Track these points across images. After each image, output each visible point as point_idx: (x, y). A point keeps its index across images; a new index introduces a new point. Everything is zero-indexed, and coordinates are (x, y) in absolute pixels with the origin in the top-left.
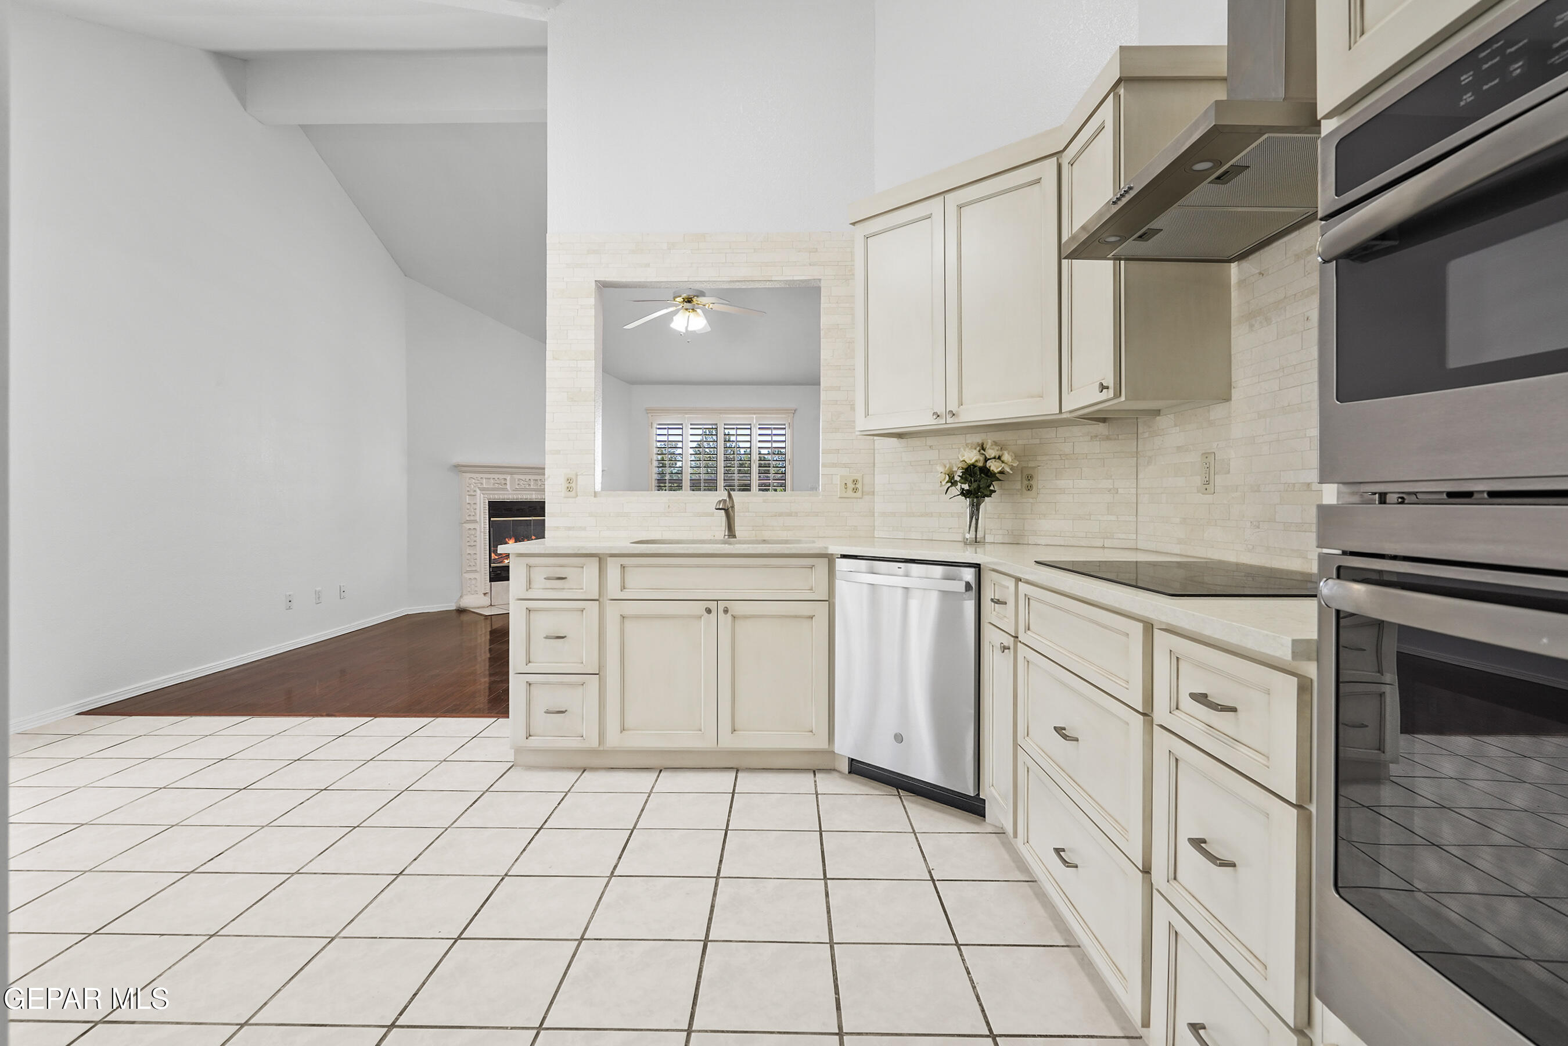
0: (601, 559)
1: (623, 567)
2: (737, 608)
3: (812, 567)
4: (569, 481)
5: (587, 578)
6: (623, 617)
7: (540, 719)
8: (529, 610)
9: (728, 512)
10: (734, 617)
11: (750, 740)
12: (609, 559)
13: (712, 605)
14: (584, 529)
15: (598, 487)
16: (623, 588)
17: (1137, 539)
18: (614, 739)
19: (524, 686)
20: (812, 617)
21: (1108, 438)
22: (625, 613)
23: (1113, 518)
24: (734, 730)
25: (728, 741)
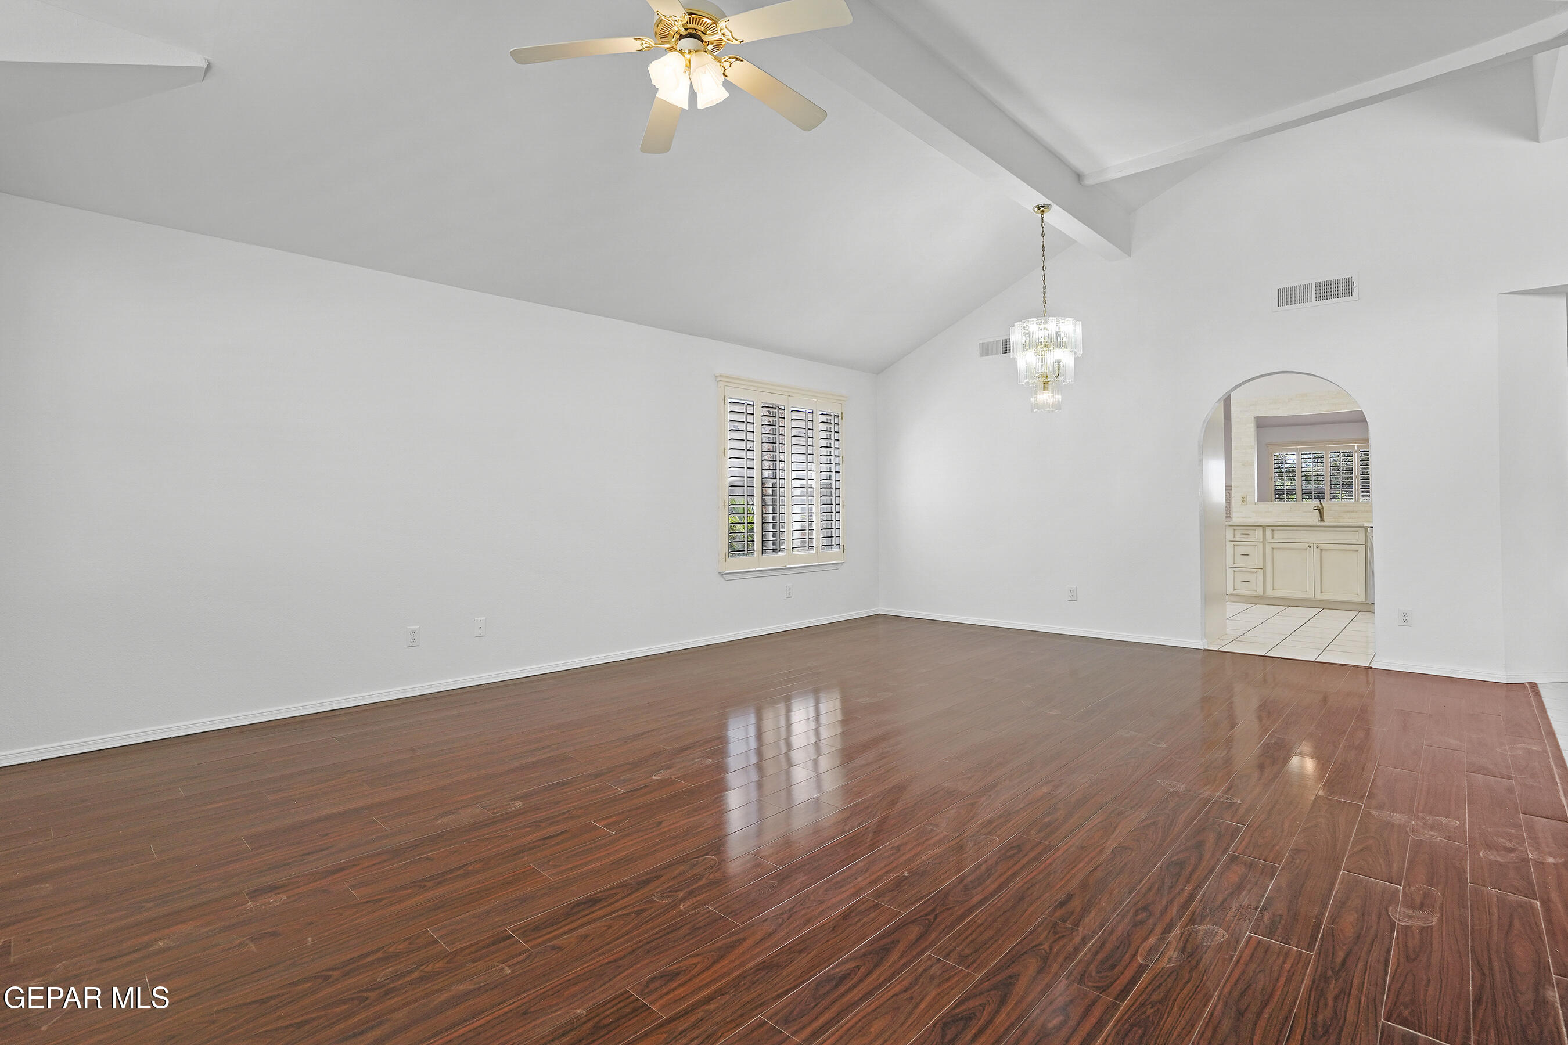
0: (1264, 527)
1: (1273, 530)
2: (1323, 546)
3: (1357, 531)
4: (1243, 498)
5: (1258, 534)
6: (1273, 549)
7: (1239, 584)
8: (1234, 545)
9: (1320, 511)
10: (1321, 550)
11: (1327, 596)
12: (1267, 527)
13: (1312, 545)
14: (1250, 518)
15: (1256, 501)
16: (1273, 538)
18: (1269, 592)
19: (1233, 572)
20: (1357, 551)
22: (1274, 547)
24: (1321, 592)
25: (1318, 596)
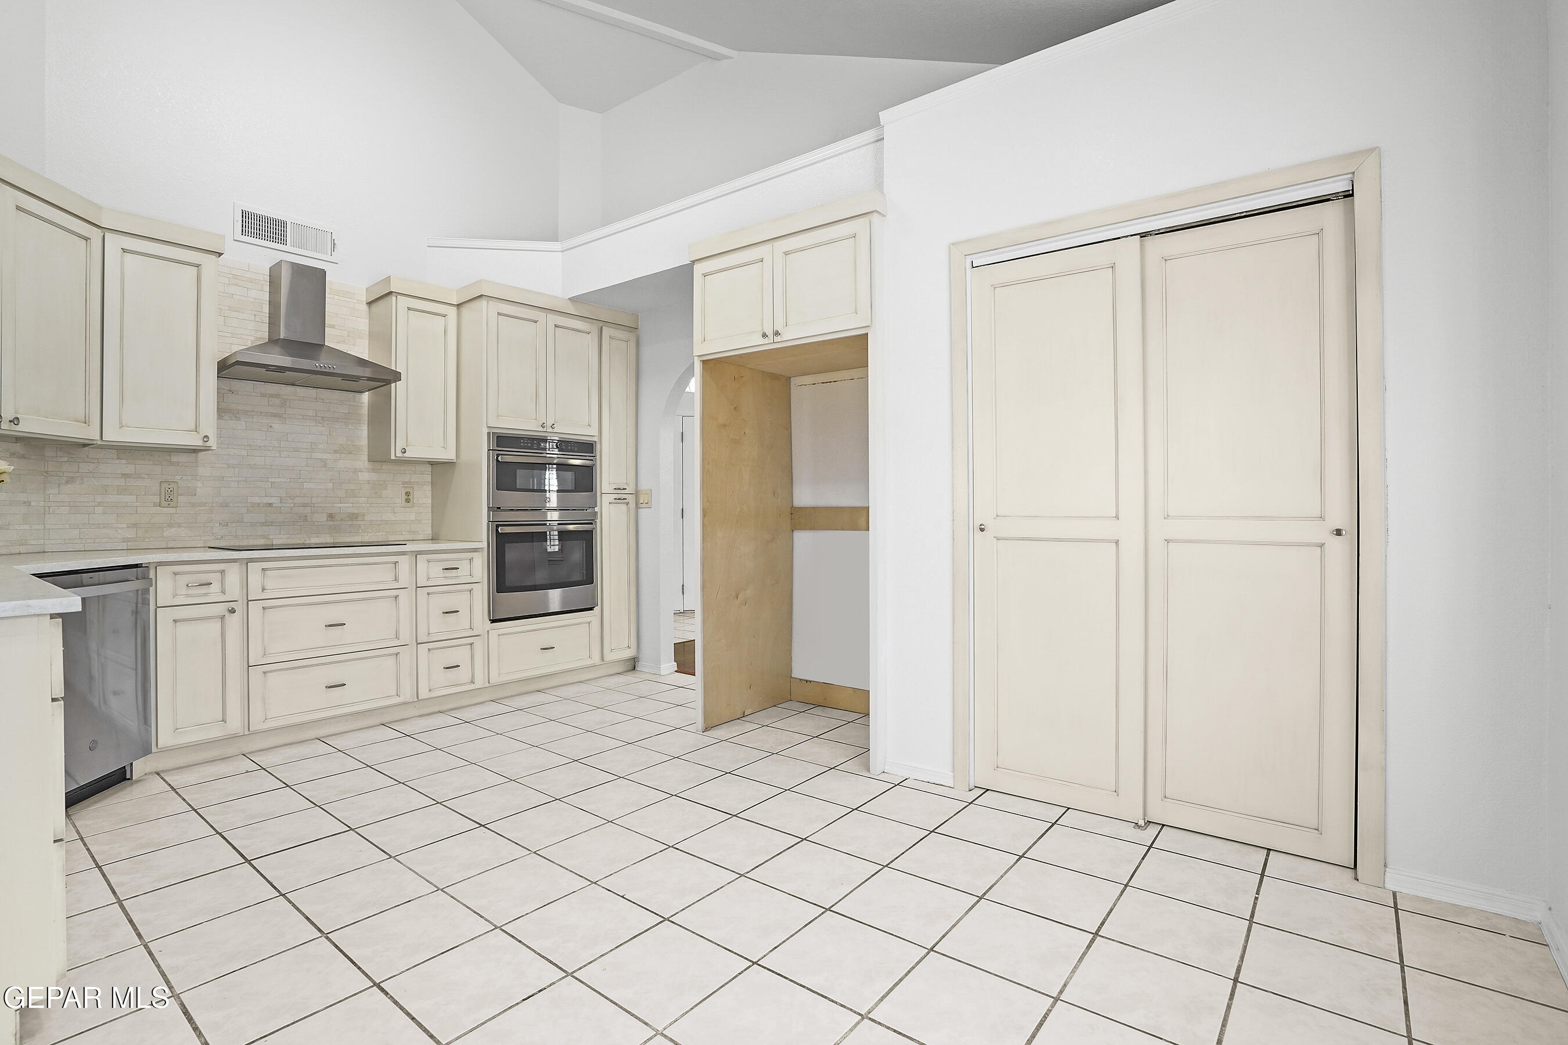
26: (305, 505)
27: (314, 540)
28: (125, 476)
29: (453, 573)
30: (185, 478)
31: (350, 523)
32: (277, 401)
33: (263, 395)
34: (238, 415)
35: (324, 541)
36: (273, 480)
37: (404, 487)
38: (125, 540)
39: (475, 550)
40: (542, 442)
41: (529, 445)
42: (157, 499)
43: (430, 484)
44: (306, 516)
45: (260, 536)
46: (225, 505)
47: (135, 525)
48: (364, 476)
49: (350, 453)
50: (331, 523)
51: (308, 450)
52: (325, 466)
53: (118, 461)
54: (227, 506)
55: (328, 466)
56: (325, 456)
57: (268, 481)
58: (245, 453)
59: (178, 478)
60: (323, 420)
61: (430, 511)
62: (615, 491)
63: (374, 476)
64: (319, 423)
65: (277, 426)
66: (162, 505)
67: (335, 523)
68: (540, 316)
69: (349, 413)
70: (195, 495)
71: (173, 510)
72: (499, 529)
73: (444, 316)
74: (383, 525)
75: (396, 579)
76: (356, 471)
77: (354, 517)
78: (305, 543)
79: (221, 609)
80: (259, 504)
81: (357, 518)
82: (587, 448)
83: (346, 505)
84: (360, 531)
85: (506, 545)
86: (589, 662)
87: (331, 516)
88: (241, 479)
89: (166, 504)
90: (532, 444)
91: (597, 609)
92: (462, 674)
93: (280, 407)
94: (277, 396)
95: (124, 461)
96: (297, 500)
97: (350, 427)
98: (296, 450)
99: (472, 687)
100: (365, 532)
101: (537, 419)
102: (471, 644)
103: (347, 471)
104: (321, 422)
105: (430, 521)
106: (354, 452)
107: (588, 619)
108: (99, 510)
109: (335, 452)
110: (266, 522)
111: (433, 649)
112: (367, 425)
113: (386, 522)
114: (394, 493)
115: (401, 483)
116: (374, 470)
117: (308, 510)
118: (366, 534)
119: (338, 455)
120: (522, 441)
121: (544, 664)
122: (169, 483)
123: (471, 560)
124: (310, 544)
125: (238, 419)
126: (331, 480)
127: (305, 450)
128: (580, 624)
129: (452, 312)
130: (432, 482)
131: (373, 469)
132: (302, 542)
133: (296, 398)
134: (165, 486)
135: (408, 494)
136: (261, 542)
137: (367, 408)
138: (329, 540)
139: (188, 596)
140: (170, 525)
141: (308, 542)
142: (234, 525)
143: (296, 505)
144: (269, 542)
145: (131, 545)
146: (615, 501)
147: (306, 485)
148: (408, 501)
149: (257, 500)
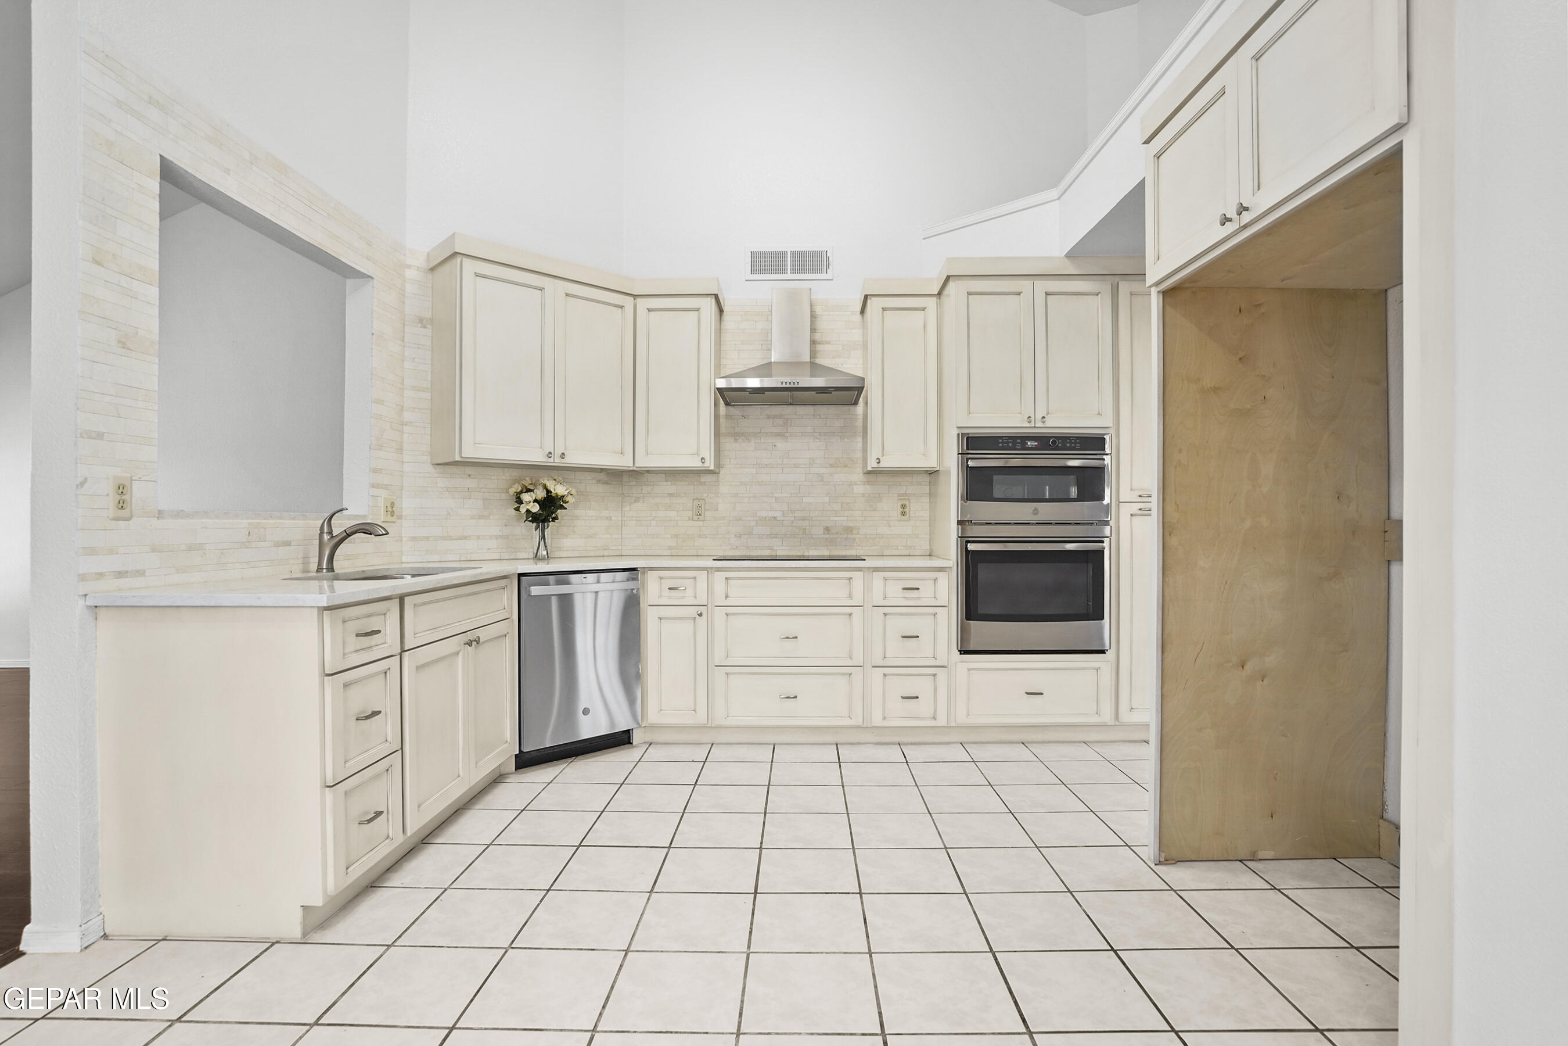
4: (121, 489)
6: (417, 668)
8: (345, 686)
17: (621, 549)
20: (506, 635)
21: (606, 483)
22: (417, 662)
23: (609, 536)
25: (474, 777)
26: (804, 519)
27: (813, 553)
28: (670, 495)
29: (914, 593)
30: (710, 495)
31: (845, 536)
32: (780, 421)
33: (768, 417)
34: (749, 438)
35: (821, 554)
36: (777, 495)
37: (900, 499)
38: (670, 548)
39: (941, 569)
40: (1029, 440)
41: (1010, 445)
42: (690, 514)
43: (929, 495)
44: (805, 529)
45: (766, 547)
46: (739, 518)
47: (676, 536)
48: (859, 489)
49: (846, 466)
50: (827, 536)
51: (807, 466)
52: (822, 480)
53: (665, 483)
54: (740, 520)
55: (825, 480)
56: (822, 471)
57: (773, 496)
58: (754, 471)
59: (705, 495)
60: (820, 435)
61: (928, 524)
62: (1140, 499)
63: (868, 489)
64: (817, 438)
65: (781, 444)
66: (694, 519)
67: (832, 536)
68: (1025, 285)
69: (845, 426)
70: (717, 510)
71: (700, 523)
72: (968, 546)
73: (924, 309)
74: (878, 539)
75: (850, 596)
76: (851, 484)
77: (849, 530)
78: (804, 554)
79: (692, 611)
80: (765, 517)
81: (851, 531)
82: (1095, 443)
83: (841, 518)
84: (855, 545)
85: (979, 565)
86: (1095, 720)
87: (827, 529)
88: (751, 495)
89: (696, 518)
90: (1015, 443)
91: (1110, 655)
92: (923, 707)
93: (783, 426)
94: (780, 416)
95: (669, 483)
96: (798, 514)
97: (846, 440)
98: (796, 466)
99: (933, 723)
100: (859, 546)
101: (1022, 413)
102: (934, 675)
103: (843, 485)
104: (818, 437)
105: (928, 536)
106: (849, 466)
107: (1097, 665)
108: (654, 523)
109: (831, 466)
110: (771, 535)
111: (889, 675)
112: (861, 437)
113: (881, 536)
114: (889, 506)
115: (896, 495)
116: (869, 483)
117: (806, 523)
118: (861, 548)
119: (834, 469)
120: (1000, 441)
121: (1029, 712)
122: (699, 499)
123: (935, 580)
124: (809, 556)
125: (750, 441)
126: (827, 494)
127: (804, 466)
128: (1084, 669)
129: (931, 303)
130: (930, 494)
131: (867, 482)
132: (801, 554)
133: (796, 417)
134: (696, 503)
135: (903, 506)
136: (766, 553)
137: (861, 420)
138: (826, 553)
139: (669, 598)
140: (700, 536)
141: (806, 554)
142: (746, 537)
143: (796, 519)
144: (774, 554)
145: (674, 552)
146: (1140, 512)
147: (805, 500)
148: (903, 514)
149: (764, 514)
